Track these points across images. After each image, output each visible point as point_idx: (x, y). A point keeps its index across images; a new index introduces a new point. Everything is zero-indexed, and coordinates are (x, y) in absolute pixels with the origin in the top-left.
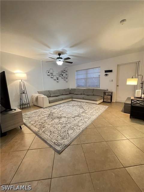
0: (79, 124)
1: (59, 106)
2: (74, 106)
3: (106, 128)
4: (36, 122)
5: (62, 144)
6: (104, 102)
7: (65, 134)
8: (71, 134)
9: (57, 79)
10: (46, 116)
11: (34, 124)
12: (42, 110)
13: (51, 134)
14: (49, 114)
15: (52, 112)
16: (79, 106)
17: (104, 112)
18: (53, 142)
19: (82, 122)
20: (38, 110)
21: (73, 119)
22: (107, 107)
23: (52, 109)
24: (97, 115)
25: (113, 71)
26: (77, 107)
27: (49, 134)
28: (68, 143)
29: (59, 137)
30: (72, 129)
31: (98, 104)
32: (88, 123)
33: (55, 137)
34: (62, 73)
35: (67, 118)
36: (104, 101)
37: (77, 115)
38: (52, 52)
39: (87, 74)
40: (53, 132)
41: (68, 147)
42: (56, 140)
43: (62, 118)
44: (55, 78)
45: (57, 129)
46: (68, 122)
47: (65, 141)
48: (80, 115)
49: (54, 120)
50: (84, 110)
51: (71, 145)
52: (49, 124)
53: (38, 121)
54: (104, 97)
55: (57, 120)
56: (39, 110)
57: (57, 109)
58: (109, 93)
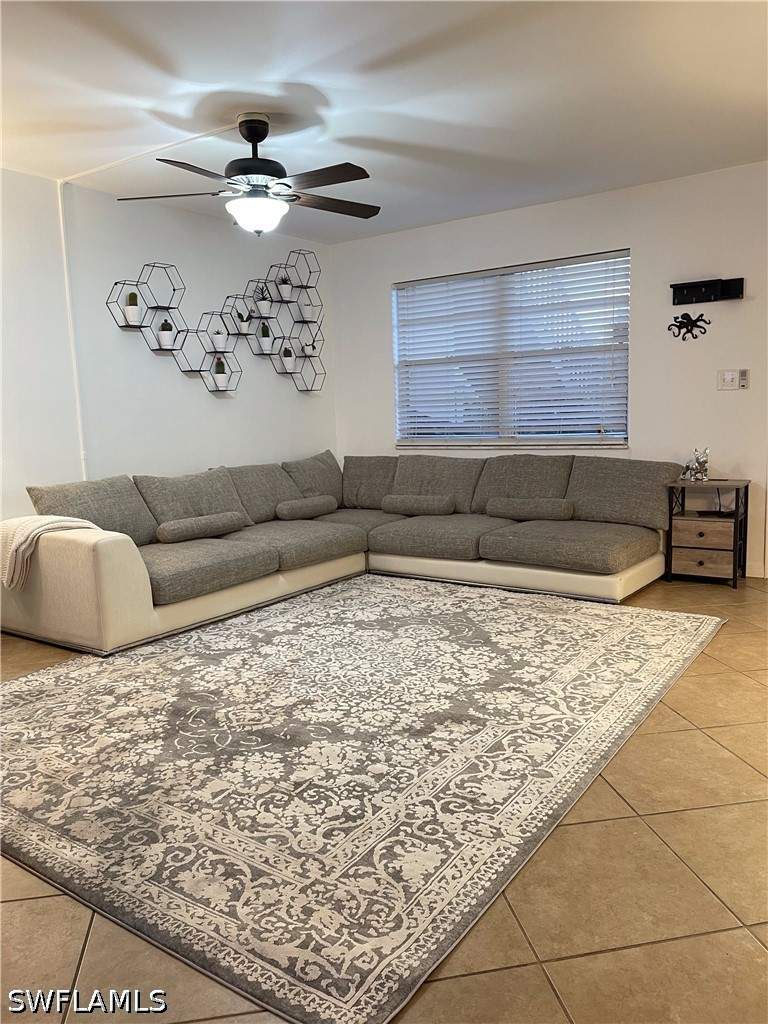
0: (485, 787)
1: (256, 625)
2: (403, 622)
3: (735, 813)
4: (57, 790)
5: (364, 975)
6: (668, 577)
7: (368, 884)
8: (427, 877)
9: (209, 363)
10: (141, 726)
11: (47, 806)
12: (84, 670)
13: (236, 894)
14: (176, 712)
15: (199, 686)
16: (441, 619)
17: (684, 674)
18: (275, 964)
19: (503, 766)
20: (44, 678)
21: (417, 748)
22: (710, 623)
23: (189, 661)
24: (632, 700)
25: (748, 289)
26: (425, 632)
27: (218, 894)
28: (423, 962)
29: (324, 912)
30: (430, 833)
31: (619, 597)
32: (560, 772)
33: (283, 914)
34: (264, 307)
35: (355, 737)
36: (676, 569)
37: (446, 705)
38: (182, 109)
39: (501, 312)
40: (257, 874)
41: (428, 996)
42: (304, 946)
43: (306, 744)
44: (194, 353)
45: (283, 840)
46: (378, 777)
47: (387, 944)
48: (473, 702)
49: (238, 763)
50: (498, 662)
51: (445, 973)
52: (193, 806)
53: (74, 780)
54: (668, 535)
55: (262, 766)
56: (62, 671)
57: (237, 659)
58: (719, 491)
